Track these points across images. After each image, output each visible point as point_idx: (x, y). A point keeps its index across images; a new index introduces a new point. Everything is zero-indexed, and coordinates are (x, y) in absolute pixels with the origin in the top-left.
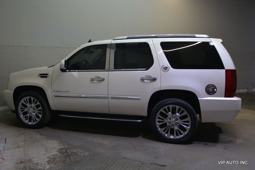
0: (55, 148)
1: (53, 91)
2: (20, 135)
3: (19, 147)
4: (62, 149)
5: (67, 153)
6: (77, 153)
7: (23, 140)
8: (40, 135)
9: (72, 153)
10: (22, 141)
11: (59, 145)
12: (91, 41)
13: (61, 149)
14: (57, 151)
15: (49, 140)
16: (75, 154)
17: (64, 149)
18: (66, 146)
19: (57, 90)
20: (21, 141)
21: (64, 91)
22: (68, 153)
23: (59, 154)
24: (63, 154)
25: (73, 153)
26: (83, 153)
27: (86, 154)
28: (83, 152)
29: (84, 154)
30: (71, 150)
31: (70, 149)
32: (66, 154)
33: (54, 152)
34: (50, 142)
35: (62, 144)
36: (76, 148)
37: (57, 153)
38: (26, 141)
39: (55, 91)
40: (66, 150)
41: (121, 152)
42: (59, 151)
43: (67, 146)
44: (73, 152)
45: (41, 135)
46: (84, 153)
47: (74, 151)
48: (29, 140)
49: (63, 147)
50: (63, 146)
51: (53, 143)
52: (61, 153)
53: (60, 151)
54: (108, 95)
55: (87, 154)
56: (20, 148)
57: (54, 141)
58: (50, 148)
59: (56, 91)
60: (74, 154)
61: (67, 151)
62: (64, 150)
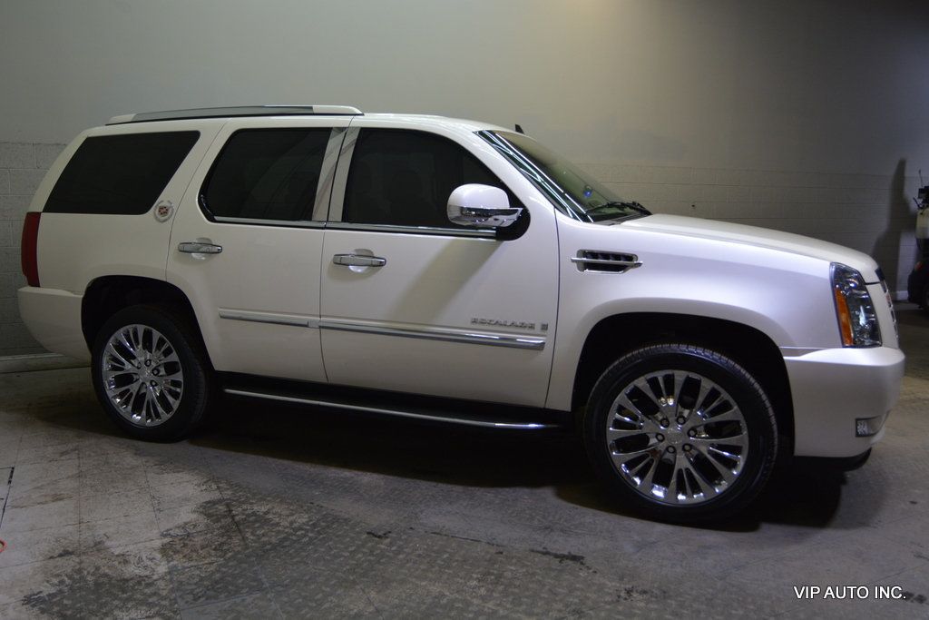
0: (187, 500)
2: (63, 454)
3: (57, 498)
4: (213, 503)
5: (233, 517)
6: (267, 516)
7: (75, 472)
8: (136, 454)
9: (248, 516)
10: (72, 476)
11: (204, 487)
13: (209, 502)
14: (194, 511)
15: (167, 473)
16: (262, 520)
17: (219, 501)
18: (228, 494)
20: (68, 477)
22: (237, 518)
23: (203, 520)
24: (218, 520)
25: (252, 519)
26: (288, 516)
27: (299, 520)
28: (288, 513)
29: (291, 518)
30: (245, 507)
31: (244, 503)
32: (229, 520)
33: (186, 515)
34: (170, 477)
35: (214, 487)
36: (265, 500)
37: (194, 516)
38: (86, 477)
40: (228, 505)
41: (422, 512)
42: (201, 510)
43: (229, 492)
44: (254, 514)
45: (139, 455)
46: (292, 515)
47: (256, 508)
48: (95, 472)
49: (216, 495)
50: (217, 493)
51: (180, 483)
52: (209, 516)
53: (207, 509)
55: (302, 519)
56: (61, 503)
57: (185, 476)
58: (172, 501)
60: (256, 521)
61: (230, 511)
62: (220, 507)
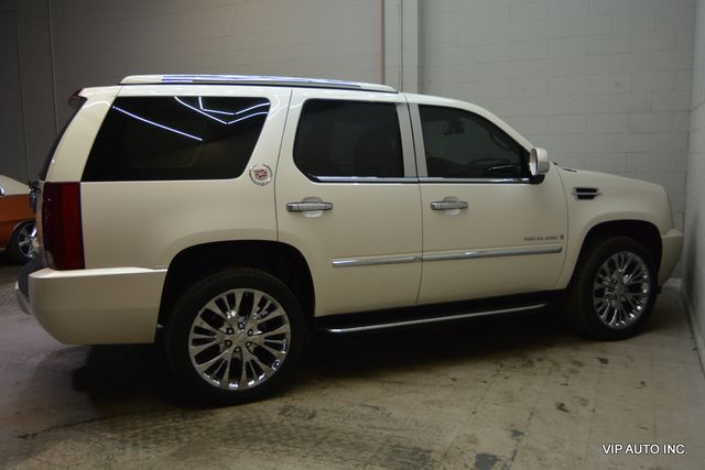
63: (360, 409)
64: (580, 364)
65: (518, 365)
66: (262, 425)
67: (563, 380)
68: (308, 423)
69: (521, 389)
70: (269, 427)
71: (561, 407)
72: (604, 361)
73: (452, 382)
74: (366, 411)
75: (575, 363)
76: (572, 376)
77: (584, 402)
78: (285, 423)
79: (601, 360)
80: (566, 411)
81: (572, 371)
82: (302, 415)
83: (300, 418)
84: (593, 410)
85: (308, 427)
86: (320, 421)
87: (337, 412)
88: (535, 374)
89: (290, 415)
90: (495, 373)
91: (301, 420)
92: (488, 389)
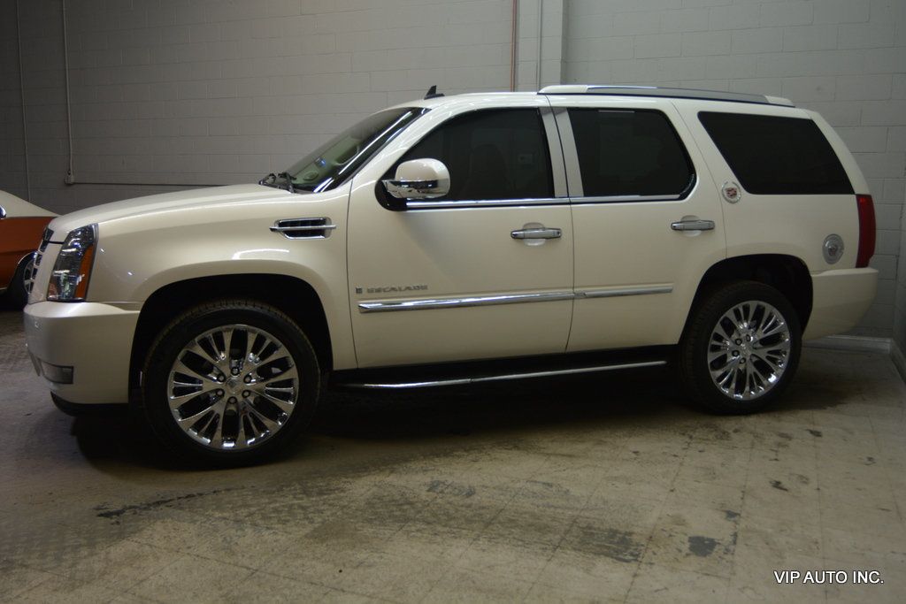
1: (353, 291)
12: (438, 92)
19: (377, 287)
21: (403, 288)
39: (364, 291)
54: (573, 288)
59: (370, 291)
63: (529, 485)
64: (789, 437)
65: (711, 437)
66: (411, 504)
67: (773, 455)
68: (468, 501)
69: (723, 465)
70: (420, 505)
71: (777, 485)
72: (817, 434)
73: (634, 456)
74: (537, 488)
75: (782, 435)
76: (780, 449)
77: (804, 480)
78: (439, 501)
79: (812, 432)
80: (786, 490)
81: (779, 445)
82: (457, 491)
83: (455, 495)
84: (818, 489)
85: (469, 506)
86: (481, 498)
87: (501, 489)
88: (734, 447)
89: (442, 492)
90: (685, 446)
91: (457, 498)
92: (681, 464)
